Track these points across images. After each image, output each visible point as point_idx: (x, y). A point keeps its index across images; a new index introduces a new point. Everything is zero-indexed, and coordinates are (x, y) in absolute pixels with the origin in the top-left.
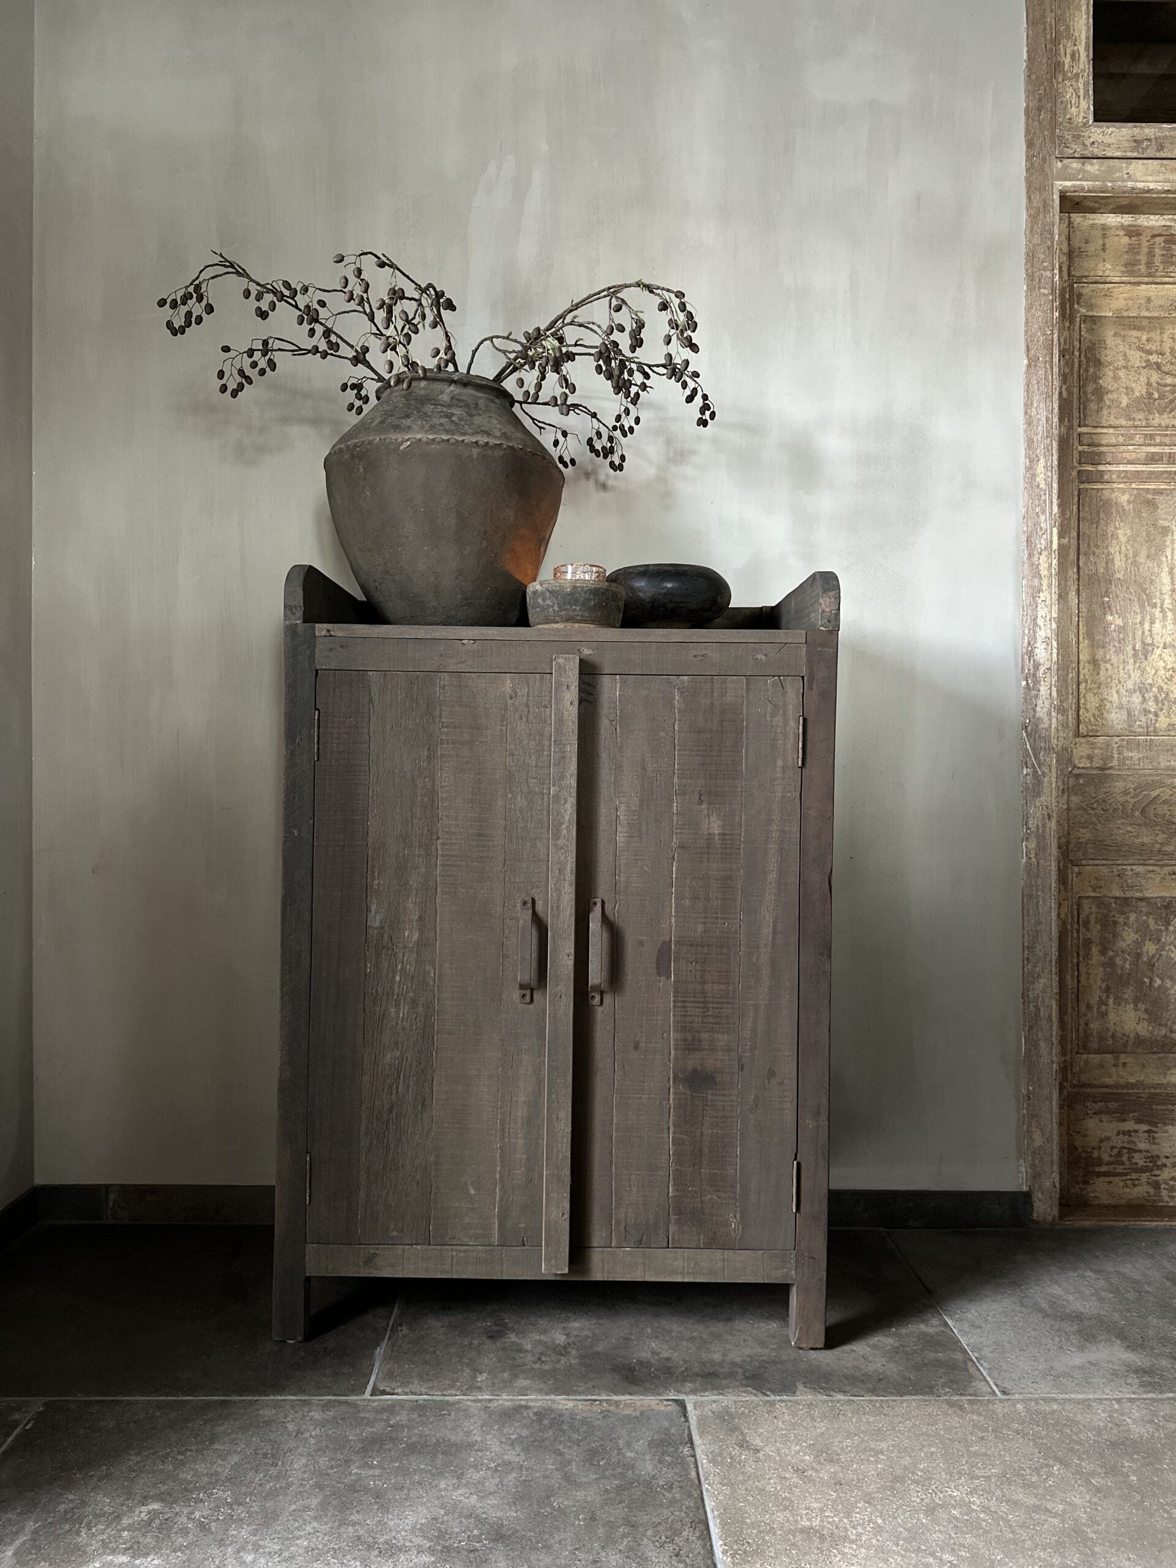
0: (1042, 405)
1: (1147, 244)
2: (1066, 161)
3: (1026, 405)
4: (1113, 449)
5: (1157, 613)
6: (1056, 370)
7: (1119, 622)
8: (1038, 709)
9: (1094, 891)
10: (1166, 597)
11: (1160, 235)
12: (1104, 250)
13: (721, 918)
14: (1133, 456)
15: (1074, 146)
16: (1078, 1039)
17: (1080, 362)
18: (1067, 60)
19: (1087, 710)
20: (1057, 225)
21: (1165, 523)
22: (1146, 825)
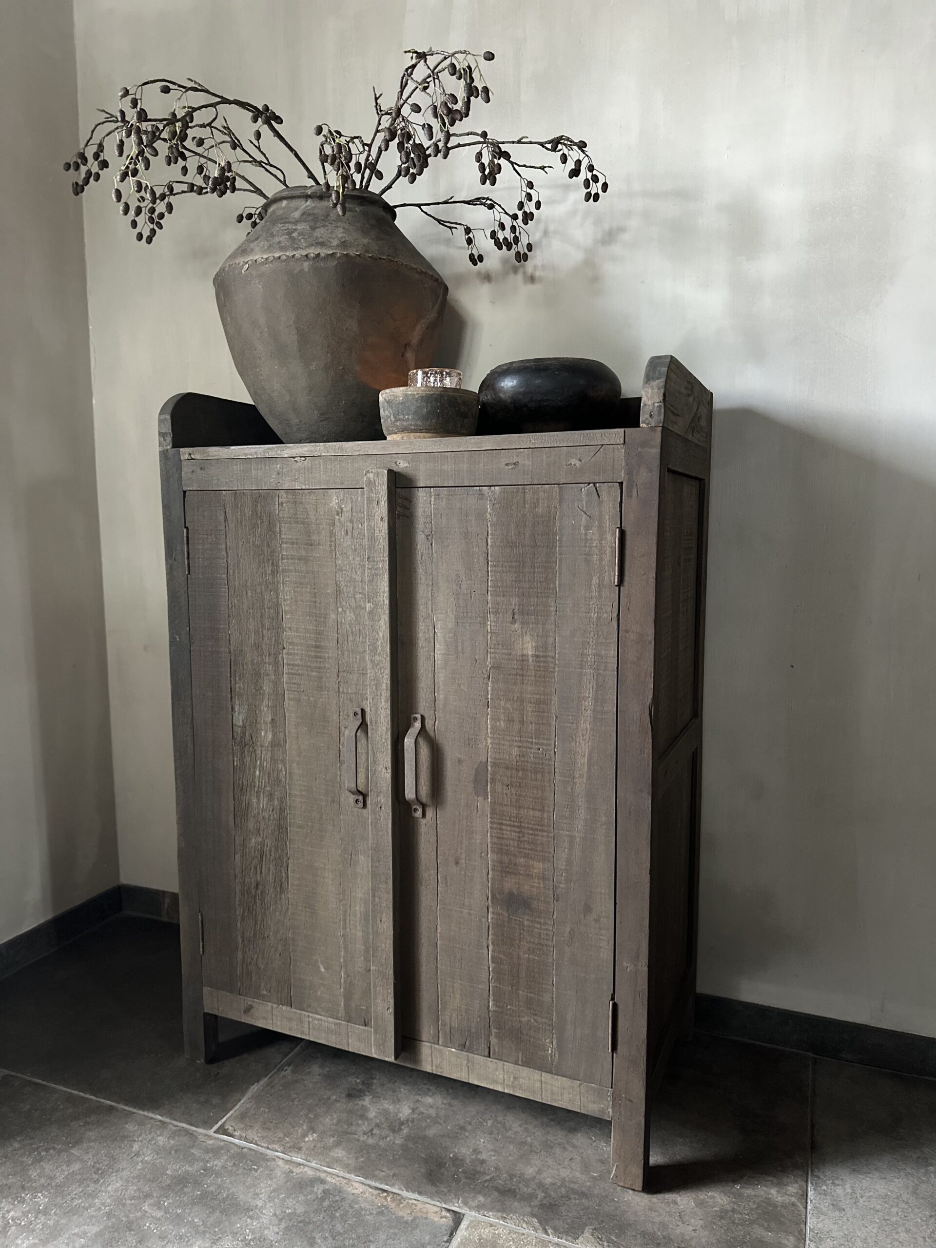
13: (537, 744)
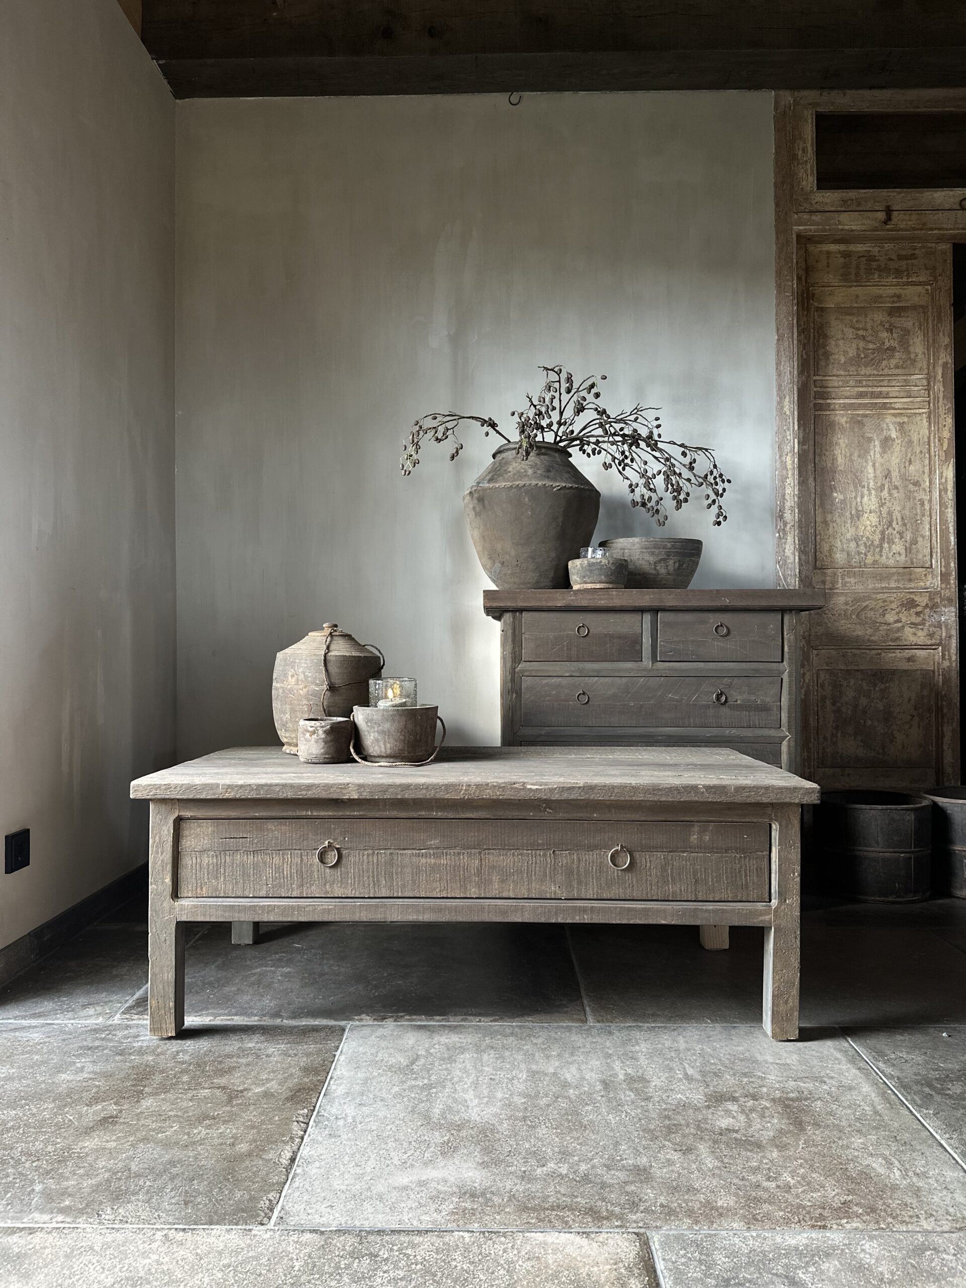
0: (787, 364)
1: (855, 262)
2: (799, 214)
3: (777, 364)
4: (836, 390)
5: (866, 492)
6: (795, 342)
7: (841, 497)
8: (786, 551)
9: (827, 665)
10: (871, 481)
11: (864, 256)
12: (828, 266)
14: (848, 394)
15: (805, 205)
16: (818, 758)
17: (814, 336)
18: (800, 153)
19: (821, 552)
20: (795, 254)
21: (870, 435)
22: (860, 624)
